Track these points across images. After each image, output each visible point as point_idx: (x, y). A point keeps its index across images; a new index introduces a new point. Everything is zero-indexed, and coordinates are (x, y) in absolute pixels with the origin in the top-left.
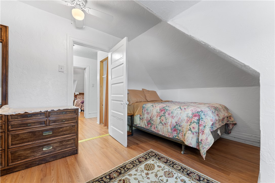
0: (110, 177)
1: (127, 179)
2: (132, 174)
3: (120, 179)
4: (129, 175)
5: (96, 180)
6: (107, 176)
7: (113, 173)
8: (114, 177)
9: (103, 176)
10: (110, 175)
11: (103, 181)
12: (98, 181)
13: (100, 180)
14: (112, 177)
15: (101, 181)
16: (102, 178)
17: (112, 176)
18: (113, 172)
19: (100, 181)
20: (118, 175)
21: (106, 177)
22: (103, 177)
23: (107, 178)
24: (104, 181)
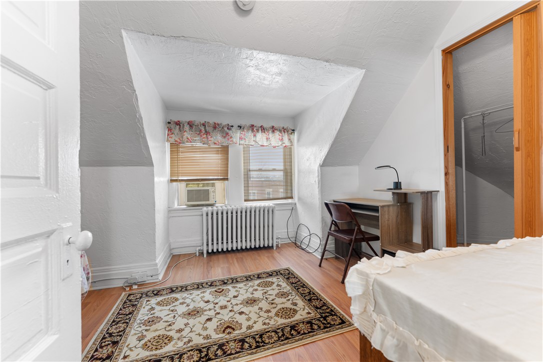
0: (242, 345)
1: (218, 332)
2: (203, 337)
3: (228, 336)
4: (210, 338)
5: (269, 346)
6: (248, 349)
7: (233, 352)
8: (236, 342)
9: (254, 351)
10: (242, 348)
11: (257, 340)
12: (265, 343)
13: (261, 345)
14: (239, 344)
15: (261, 341)
16: (257, 347)
17: (238, 346)
18: (233, 354)
19: (262, 343)
20: (227, 344)
21: (250, 346)
22: (254, 349)
23: (249, 344)
24: (255, 340)
